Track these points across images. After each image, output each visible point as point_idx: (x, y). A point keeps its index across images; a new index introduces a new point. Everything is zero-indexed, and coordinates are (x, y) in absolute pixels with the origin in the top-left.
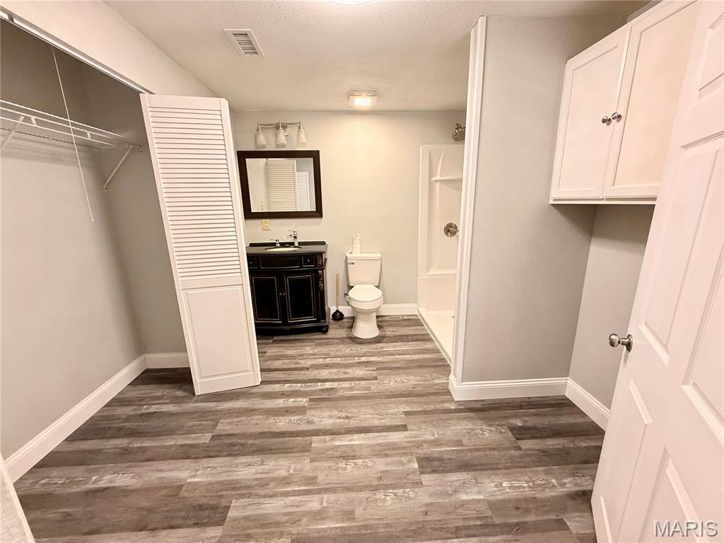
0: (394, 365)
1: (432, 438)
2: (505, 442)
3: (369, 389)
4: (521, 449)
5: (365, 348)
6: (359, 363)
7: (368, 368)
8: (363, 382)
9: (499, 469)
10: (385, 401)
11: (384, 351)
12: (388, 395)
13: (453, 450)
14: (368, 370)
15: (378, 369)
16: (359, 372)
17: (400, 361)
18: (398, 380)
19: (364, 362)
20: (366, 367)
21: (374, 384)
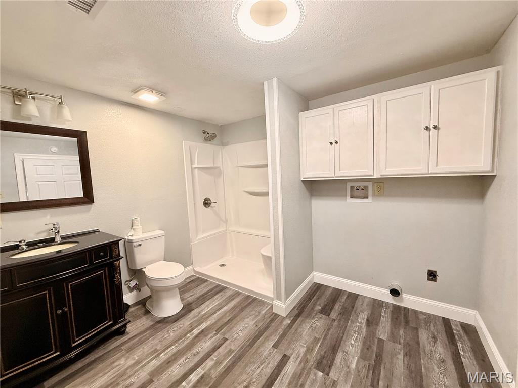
0: (225, 320)
1: (305, 349)
2: (328, 322)
3: (231, 351)
4: (335, 320)
5: (186, 322)
6: (197, 337)
7: (210, 336)
8: (220, 350)
9: (342, 337)
10: (253, 350)
11: (204, 315)
12: (249, 345)
13: (320, 346)
14: (212, 337)
15: (218, 331)
16: (206, 345)
17: (226, 314)
18: (242, 328)
19: (199, 334)
20: (206, 336)
21: (230, 344)
